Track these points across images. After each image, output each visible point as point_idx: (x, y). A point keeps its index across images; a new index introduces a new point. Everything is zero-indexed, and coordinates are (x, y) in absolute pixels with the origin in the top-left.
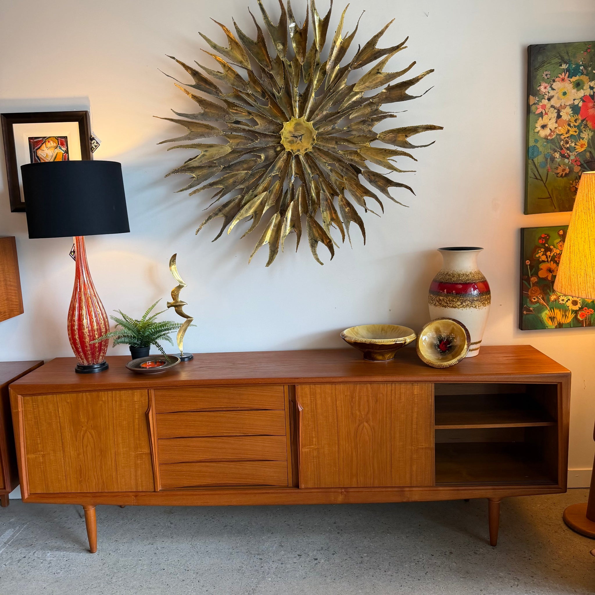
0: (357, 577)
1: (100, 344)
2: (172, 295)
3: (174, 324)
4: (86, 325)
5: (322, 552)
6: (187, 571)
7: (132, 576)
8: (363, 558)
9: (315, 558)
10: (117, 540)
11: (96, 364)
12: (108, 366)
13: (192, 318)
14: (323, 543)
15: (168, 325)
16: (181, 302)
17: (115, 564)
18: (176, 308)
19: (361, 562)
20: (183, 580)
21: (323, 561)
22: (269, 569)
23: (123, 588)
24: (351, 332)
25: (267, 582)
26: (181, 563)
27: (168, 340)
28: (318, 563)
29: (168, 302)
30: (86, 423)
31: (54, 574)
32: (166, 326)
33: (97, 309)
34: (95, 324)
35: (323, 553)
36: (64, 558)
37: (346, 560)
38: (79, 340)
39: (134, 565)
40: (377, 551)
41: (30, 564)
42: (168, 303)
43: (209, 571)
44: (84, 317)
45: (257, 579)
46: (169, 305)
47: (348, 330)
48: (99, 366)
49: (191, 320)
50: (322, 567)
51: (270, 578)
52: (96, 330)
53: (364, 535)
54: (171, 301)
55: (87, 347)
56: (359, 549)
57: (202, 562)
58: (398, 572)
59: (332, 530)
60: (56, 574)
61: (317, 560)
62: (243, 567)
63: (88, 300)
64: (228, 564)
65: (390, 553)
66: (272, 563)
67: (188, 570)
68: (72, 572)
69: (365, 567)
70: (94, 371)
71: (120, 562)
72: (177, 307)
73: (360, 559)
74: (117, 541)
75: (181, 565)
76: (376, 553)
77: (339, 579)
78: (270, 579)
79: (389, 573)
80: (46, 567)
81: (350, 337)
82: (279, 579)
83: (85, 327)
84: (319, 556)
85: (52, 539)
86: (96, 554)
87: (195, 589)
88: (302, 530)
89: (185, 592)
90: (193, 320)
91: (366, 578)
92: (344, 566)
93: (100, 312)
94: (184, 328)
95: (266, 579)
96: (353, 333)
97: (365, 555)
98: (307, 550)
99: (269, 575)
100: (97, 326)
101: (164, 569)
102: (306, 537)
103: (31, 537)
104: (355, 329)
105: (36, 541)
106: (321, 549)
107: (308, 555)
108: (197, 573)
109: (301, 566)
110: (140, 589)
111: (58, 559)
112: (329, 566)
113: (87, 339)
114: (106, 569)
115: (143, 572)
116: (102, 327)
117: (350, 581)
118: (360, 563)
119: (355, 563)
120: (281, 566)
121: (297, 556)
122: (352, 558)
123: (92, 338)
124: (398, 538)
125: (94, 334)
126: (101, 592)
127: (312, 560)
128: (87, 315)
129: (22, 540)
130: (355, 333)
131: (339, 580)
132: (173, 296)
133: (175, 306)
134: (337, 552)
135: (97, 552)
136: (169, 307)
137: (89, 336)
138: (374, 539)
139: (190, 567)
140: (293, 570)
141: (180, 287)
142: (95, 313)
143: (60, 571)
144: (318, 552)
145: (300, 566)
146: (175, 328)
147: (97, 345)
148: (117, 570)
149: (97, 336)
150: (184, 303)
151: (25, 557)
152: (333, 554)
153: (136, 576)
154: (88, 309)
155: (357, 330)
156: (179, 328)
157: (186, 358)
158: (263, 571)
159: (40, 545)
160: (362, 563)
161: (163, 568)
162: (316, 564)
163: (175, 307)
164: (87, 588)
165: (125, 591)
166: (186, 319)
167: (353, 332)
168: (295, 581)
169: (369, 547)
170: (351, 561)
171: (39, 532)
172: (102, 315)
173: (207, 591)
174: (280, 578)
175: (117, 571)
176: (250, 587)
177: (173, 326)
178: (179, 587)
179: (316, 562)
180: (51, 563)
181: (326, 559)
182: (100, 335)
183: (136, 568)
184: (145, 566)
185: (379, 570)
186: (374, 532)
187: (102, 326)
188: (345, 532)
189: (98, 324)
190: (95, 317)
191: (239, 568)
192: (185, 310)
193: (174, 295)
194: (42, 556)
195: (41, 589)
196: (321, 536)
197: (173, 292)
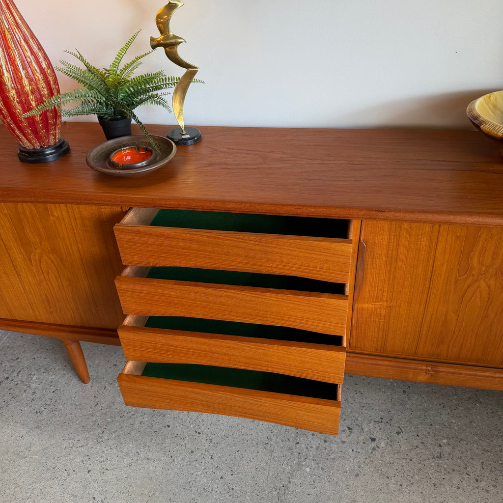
0: (435, 485)
1: (44, 115)
2: (158, 23)
3: (166, 78)
4: (11, 85)
5: (382, 425)
6: (197, 435)
7: (129, 432)
8: (442, 448)
9: (372, 437)
10: (116, 363)
11: (48, 148)
12: (69, 146)
13: (196, 68)
14: (383, 409)
15: (156, 80)
16: (175, 37)
17: (109, 407)
18: (167, 49)
19: (438, 455)
20: (192, 452)
21: (383, 445)
22: (307, 448)
23: (115, 454)
24: (485, 105)
25: (304, 474)
26: (191, 419)
27: (160, 103)
28: (377, 448)
29: (151, 37)
30: (39, 245)
31: (37, 412)
32: (152, 82)
33: (26, 53)
34: (25, 82)
35: (383, 429)
36: (52, 387)
37: (417, 449)
38: (7, 110)
39: (133, 413)
40: (462, 436)
41: (12, 391)
42: (152, 39)
43: (227, 439)
44: (4, 68)
45: (291, 466)
46: (154, 43)
47: (480, 102)
48: (53, 151)
49: (195, 72)
50: (381, 456)
51: (308, 466)
52: (30, 92)
53: (442, 401)
54: (158, 35)
55: (22, 122)
56: (435, 428)
57: (219, 421)
58: (497, 484)
59: (395, 384)
60: (39, 414)
61: (375, 442)
62: (271, 440)
63: (5, 36)
64: (252, 429)
65: (481, 442)
66: (312, 437)
67: (199, 433)
68: (57, 413)
69: (445, 466)
70: (46, 159)
71: (116, 404)
72: (169, 46)
73: (438, 449)
74: (116, 365)
75: (191, 422)
76: (461, 440)
77: (408, 486)
78: (308, 470)
79: (483, 484)
80: (29, 399)
81: (492, 124)
82: (321, 472)
83: (10, 87)
84: (377, 434)
85: (42, 352)
86: (89, 385)
87: (206, 471)
88: (352, 379)
89: (192, 474)
90: (197, 71)
91: (448, 489)
92: (415, 459)
93: (32, 58)
94: (183, 86)
95: (303, 468)
96: (487, 108)
97: (445, 441)
98: (360, 419)
99: (307, 461)
100: (30, 85)
101: (169, 426)
102: (359, 394)
103: (19, 344)
104: (492, 99)
105: (24, 352)
106: (380, 420)
107: (362, 429)
108: (211, 441)
109: (353, 450)
110: (136, 458)
111: (44, 388)
112: (392, 455)
113: (18, 109)
114: (98, 414)
115: (143, 427)
116: (40, 87)
117: (424, 493)
118: (437, 457)
119: (430, 455)
120: (324, 446)
121: (347, 429)
122: (426, 444)
123: (26, 106)
124: (492, 413)
125: (29, 99)
126: (88, 456)
127: (368, 440)
128: (7, 65)
129: (9, 349)
130: (491, 106)
131: (408, 488)
132: (161, 25)
133: (165, 46)
134: (403, 430)
135: (91, 381)
136: (154, 47)
137: (20, 103)
138: (456, 411)
139: (203, 428)
140: (340, 457)
141: (171, 7)
142: (23, 62)
143: (43, 409)
144: (376, 426)
145: (351, 451)
146: (169, 85)
147: (38, 119)
148: (111, 417)
149: (33, 103)
150: (180, 40)
151: (7, 378)
152: (398, 433)
153: (133, 433)
154: (8, 53)
155: (496, 99)
156: (176, 85)
157: (189, 139)
158: (299, 452)
159: (27, 360)
160: (439, 457)
161: (168, 424)
162: (374, 449)
163: (165, 48)
164: (71, 445)
165: (117, 459)
166: (184, 70)
167: (488, 105)
168: (344, 479)
169: (450, 425)
170: (424, 451)
171: (30, 338)
172: (39, 63)
173: (222, 478)
174: (323, 469)
175: (111, 421)
176: (280, 481)
177: (165, 83)
178: (185, 464)
179: (373, 445)
180: (35, 393)
181: (387, 440)
182: (40, 101)
183: (134, 418)
184: (145, 416)
185: (467, 476)
186: (455, 397)
187: (42, 84)
188: (414, 392)
189: (31, 81)
190: (23, 69)
191: (266, 439)
192: (182, 51)
193: (160, 23)
194: (27, 379)
195: (18, 438)
196: (380, 394)
197: (159, 17)
